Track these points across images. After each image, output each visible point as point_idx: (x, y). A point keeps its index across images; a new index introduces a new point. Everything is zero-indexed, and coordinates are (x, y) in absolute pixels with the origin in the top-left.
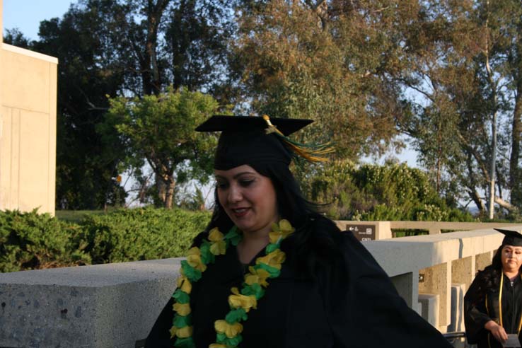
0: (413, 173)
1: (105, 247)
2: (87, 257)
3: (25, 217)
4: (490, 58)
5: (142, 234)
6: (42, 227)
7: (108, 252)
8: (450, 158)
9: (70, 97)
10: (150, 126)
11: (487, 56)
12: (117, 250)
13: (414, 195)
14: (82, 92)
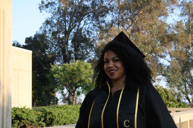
0: (165, 90)
1: (51, 120)
2: (44, 124)
3: (21, 109)
4: (192, 47)
5: (64, 115)
6: (27, 113)
7: (52, 122)
8: (178, 84)
9: (37, 65)
10: (66, 75)
11: (191, 46)
12: (55, 121)
13: (165, 98)
14: (41, 63)
